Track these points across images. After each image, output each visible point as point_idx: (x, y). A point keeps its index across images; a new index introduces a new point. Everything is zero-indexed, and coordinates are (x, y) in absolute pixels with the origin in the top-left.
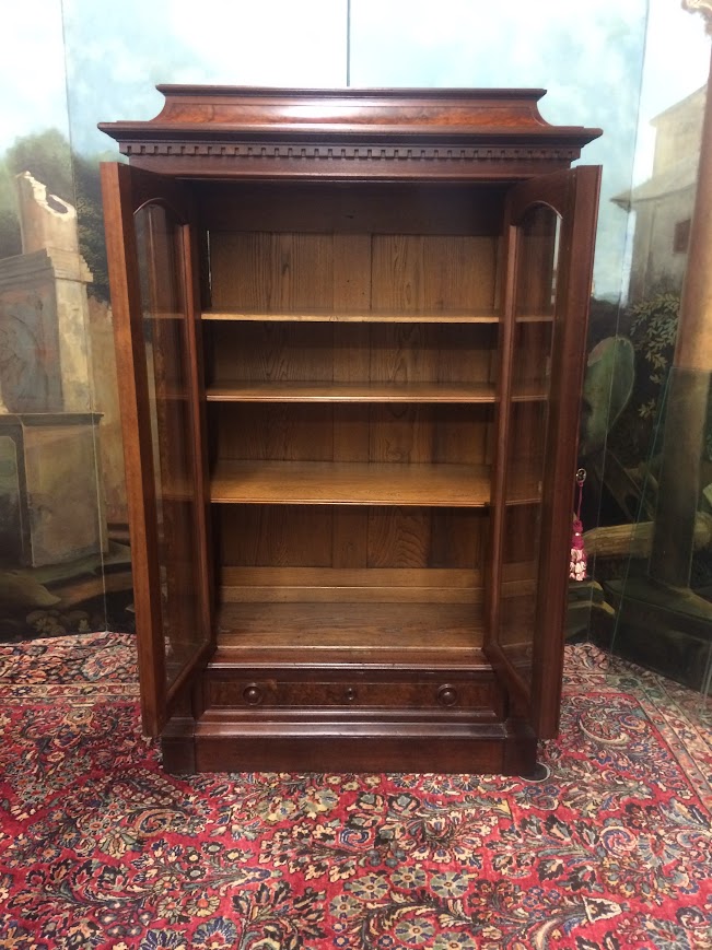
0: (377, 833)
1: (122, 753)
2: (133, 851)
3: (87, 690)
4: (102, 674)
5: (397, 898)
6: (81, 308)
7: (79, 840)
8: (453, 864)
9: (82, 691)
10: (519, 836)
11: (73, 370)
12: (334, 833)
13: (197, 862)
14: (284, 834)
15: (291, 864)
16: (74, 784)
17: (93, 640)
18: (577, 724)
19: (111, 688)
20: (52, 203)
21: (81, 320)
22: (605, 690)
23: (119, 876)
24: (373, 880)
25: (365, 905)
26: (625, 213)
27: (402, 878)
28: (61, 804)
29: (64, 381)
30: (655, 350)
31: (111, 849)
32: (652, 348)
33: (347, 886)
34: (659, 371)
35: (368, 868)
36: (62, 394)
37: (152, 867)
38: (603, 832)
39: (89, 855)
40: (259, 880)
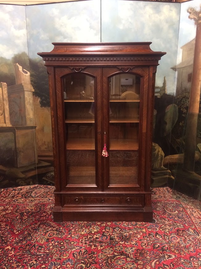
0: (110, 237)
1: (42, 217)
2: (46, 242)
3: (33, 200)
4: (37, 196)
5: (115, 254)
6: (31, 98)
7: (32, 239)
8: (130, 245)
9: (32, 200)
10: (148, 238)
11: (29, 115)
12: (99, 237)
13: (63, 244)
14: (86, 237)
15: (88, 245)
16: (30, 225)
17: (34, 187)
18: (164, 209)
19: (39, 200)
20: (23, 71)
21: (31, 101)
22: (172, 200)
23: (43, 248)
24: (109, 249)
25: (107, 256)
26: (175, 72)
27: (117, 249)
28: (27, 230)
29: (27, 118)
30: (183, 108)
31: (40, 241)
32: (182, 107)
33: (102, 251)
34: (185, 113)
35: (108, 246)
36: (26, 121)
37: (51, 246)
38: (170, 237)
39: (35, 243)
40: (79, 249)
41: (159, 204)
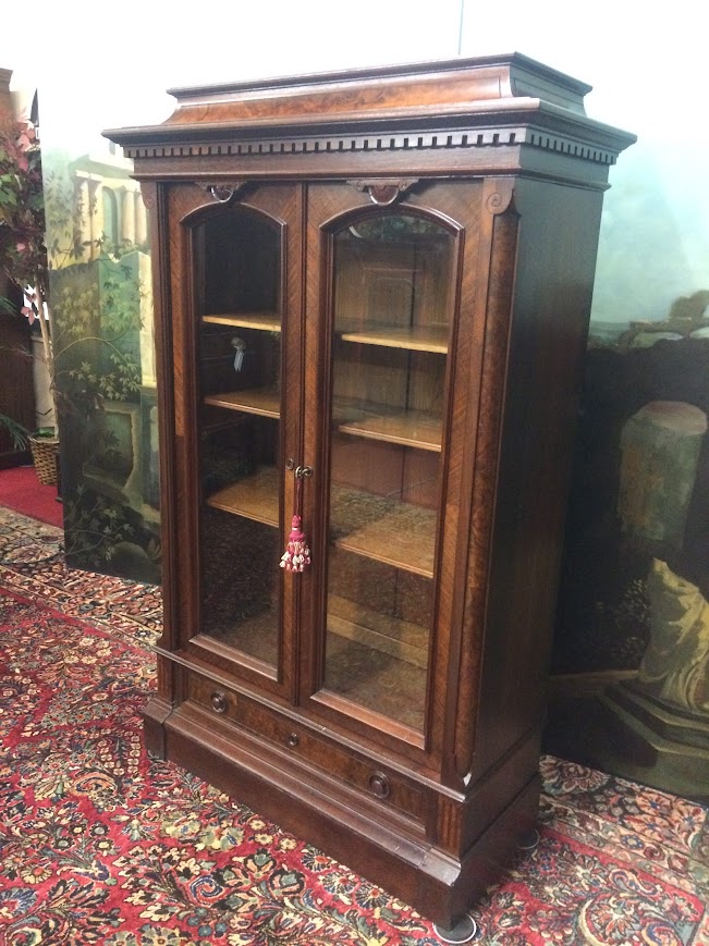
0: (228, 896)
2: (52, 800)
7: (34, 770)
12: (197, 873)
13: (76, 834)
15: (132, 879)
16: (83, 725)
18: (582, 903)
23: (19, 815)
24: (172, 936)
28: (59, 736)
31: (42, 790)
33: (146, 928)
35: (182, 923)
37: (44, 821)
39: (24, 787)
41: (580, 871)
